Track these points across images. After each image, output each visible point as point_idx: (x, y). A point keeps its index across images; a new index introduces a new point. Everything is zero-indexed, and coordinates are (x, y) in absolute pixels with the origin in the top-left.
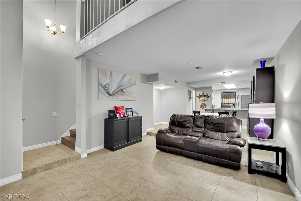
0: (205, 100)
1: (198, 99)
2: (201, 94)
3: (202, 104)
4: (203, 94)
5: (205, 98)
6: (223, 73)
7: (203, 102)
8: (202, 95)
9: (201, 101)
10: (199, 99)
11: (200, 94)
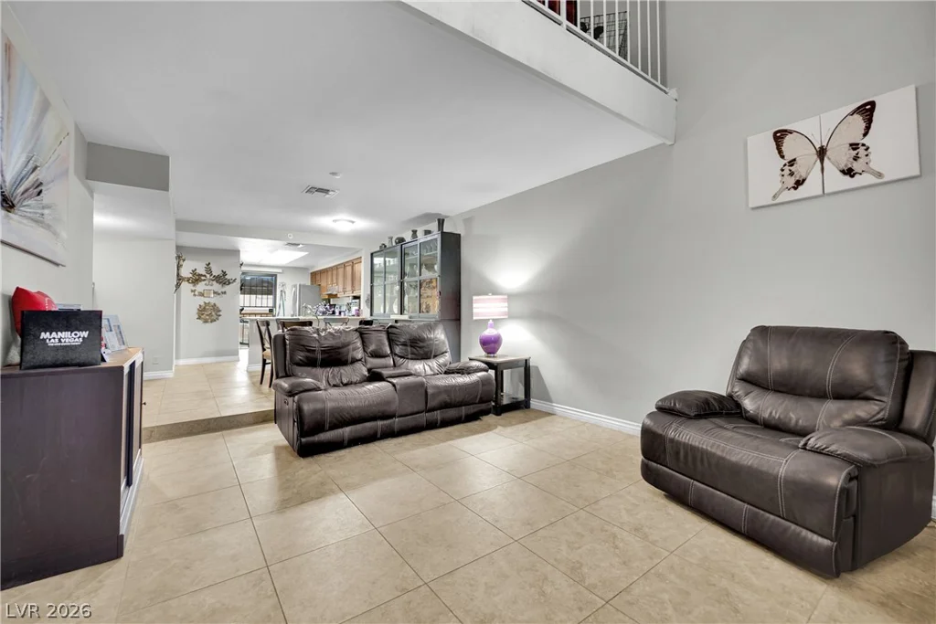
0: (215, 293)
1: (185, 286)
2: (201, 271)
3: (202, 304)
4: (209, 270)
5: (216, 287)
6: (335, 221)
7: (207, 300)
8: (204, 273)
9: (202, 294)
10: (193, 288)
11: (197, 271)
